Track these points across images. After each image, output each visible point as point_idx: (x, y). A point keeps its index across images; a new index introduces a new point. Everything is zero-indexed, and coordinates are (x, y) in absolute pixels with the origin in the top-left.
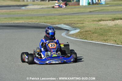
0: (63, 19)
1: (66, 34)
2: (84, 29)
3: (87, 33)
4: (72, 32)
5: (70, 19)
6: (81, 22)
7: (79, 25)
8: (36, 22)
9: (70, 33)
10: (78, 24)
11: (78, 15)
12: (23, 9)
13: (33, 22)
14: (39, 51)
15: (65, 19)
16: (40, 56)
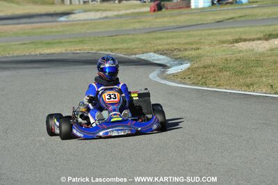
0: (152, 42)
1: (158, 76)
2: (200, 61)
3: (206, 70)
4: (172, 71)
5: (170, 41)
6: (194, 46)
7: (190, 52)
8: (92, 49)
9: (168, 73)
10: (186, 50)
11: (189, 31)
12: (62, 21)
13: (85, 49)
14: (84, 110)
15: (158, 41)
16: (85, 122)
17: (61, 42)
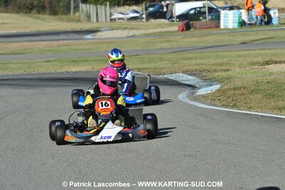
0: (180, 62)
1: (188, 97)
2: (230, 82)
3: (237, 92)
4: (201, 92)
5: (198, 61)
6: (224, 68)
7: (220, 74)
9: (198, 94)
10: (215, 71)
11: (217, 52)
12: (88, 39)
15: (187, 62)
17: (87, 61)
